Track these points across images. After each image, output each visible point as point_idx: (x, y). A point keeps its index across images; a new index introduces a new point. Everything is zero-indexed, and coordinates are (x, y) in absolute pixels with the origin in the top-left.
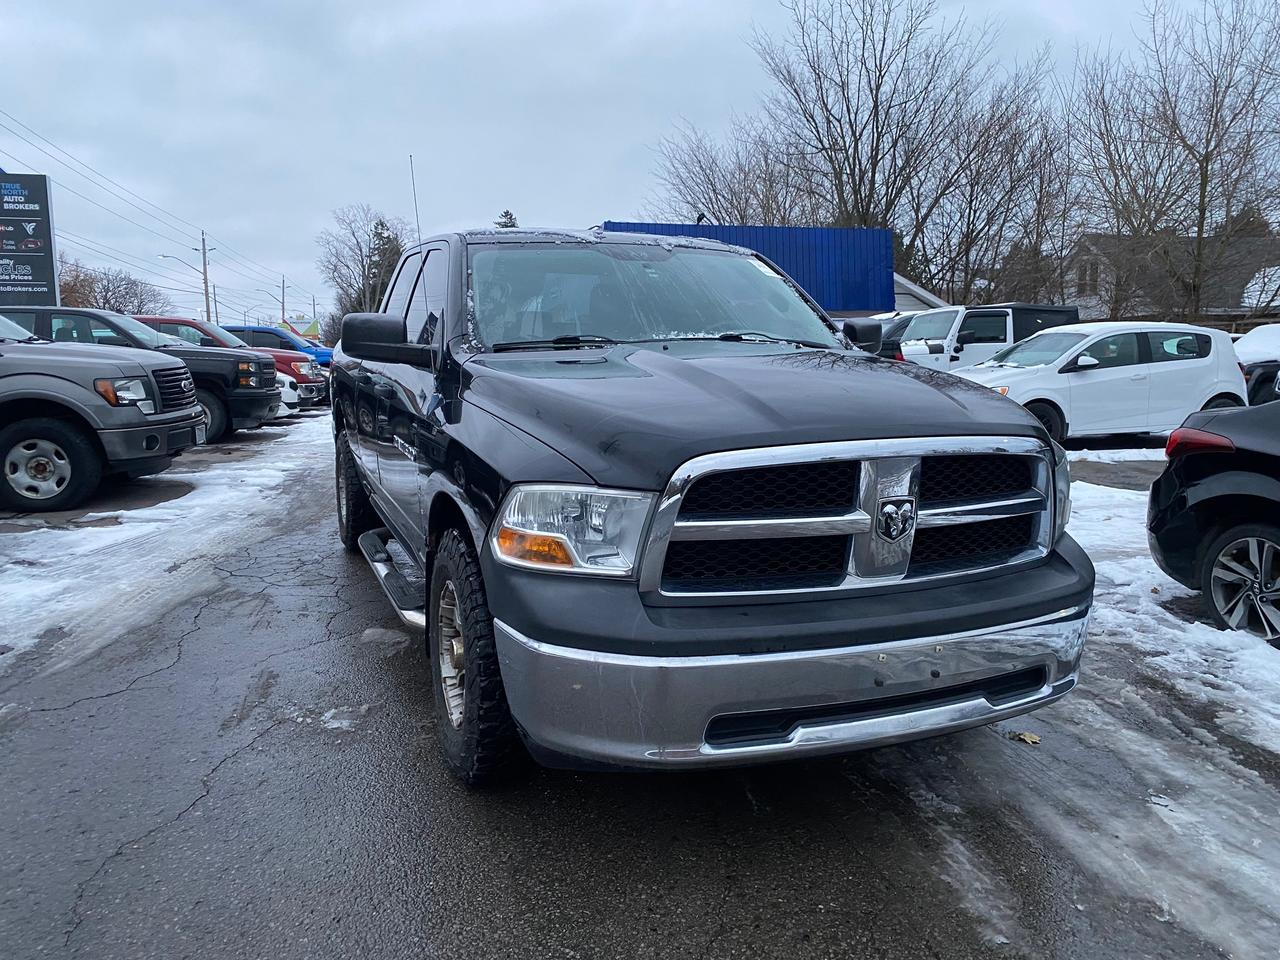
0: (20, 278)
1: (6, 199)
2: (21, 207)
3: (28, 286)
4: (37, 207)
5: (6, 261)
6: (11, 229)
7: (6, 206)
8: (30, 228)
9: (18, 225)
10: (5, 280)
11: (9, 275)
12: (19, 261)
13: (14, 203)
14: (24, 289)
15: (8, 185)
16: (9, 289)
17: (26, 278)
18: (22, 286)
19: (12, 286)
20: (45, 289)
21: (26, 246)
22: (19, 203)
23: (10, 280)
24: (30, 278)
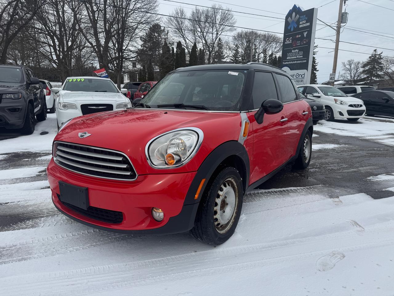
0: (299, 57)
1: (301, 23)
2: (304, 25)
3: (302, 60)
4: (308, 24)
5: (297, 50)
6: (300, 36)
7: (300, 26)
8: (305, 34)
9: (302, 34)
10: (295, 59)
11: (296, 56)
12: (300, 50)
13: (302, 24)
14: (300, 62)
15: (302, 17)
16: (296, 62)
17: (301, 57)
18: (299, 60)
19: (297, 61)
20: (305, 61)
21: (303, 42)
22: (304, 24)
23: (296, 58)
24: (302, 57)
